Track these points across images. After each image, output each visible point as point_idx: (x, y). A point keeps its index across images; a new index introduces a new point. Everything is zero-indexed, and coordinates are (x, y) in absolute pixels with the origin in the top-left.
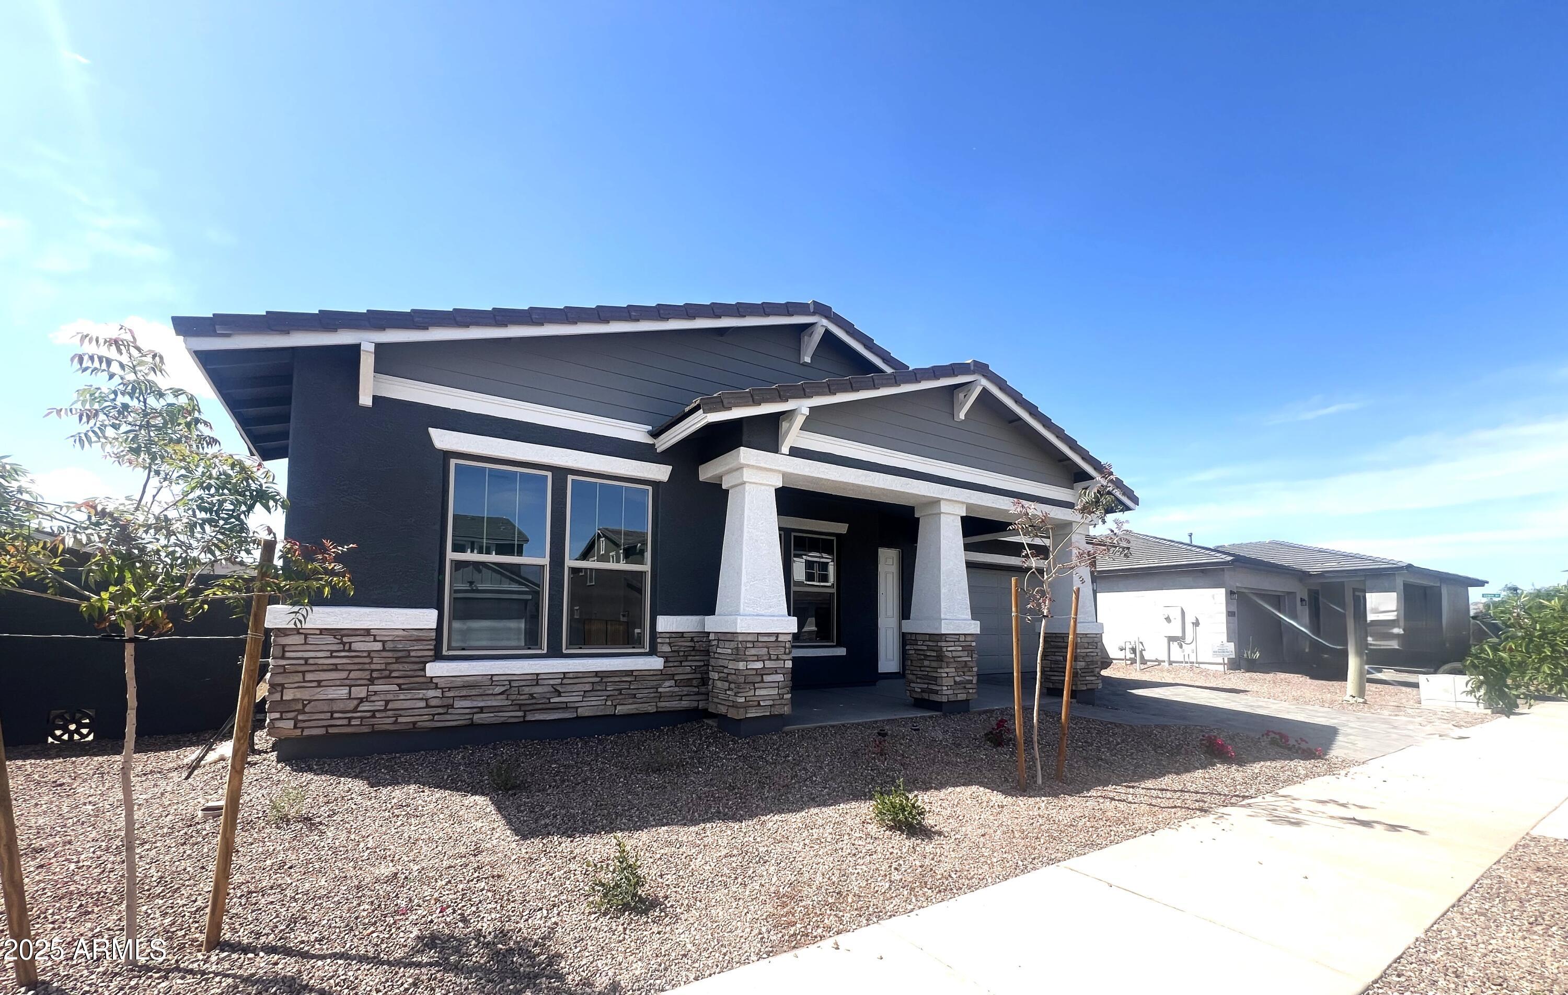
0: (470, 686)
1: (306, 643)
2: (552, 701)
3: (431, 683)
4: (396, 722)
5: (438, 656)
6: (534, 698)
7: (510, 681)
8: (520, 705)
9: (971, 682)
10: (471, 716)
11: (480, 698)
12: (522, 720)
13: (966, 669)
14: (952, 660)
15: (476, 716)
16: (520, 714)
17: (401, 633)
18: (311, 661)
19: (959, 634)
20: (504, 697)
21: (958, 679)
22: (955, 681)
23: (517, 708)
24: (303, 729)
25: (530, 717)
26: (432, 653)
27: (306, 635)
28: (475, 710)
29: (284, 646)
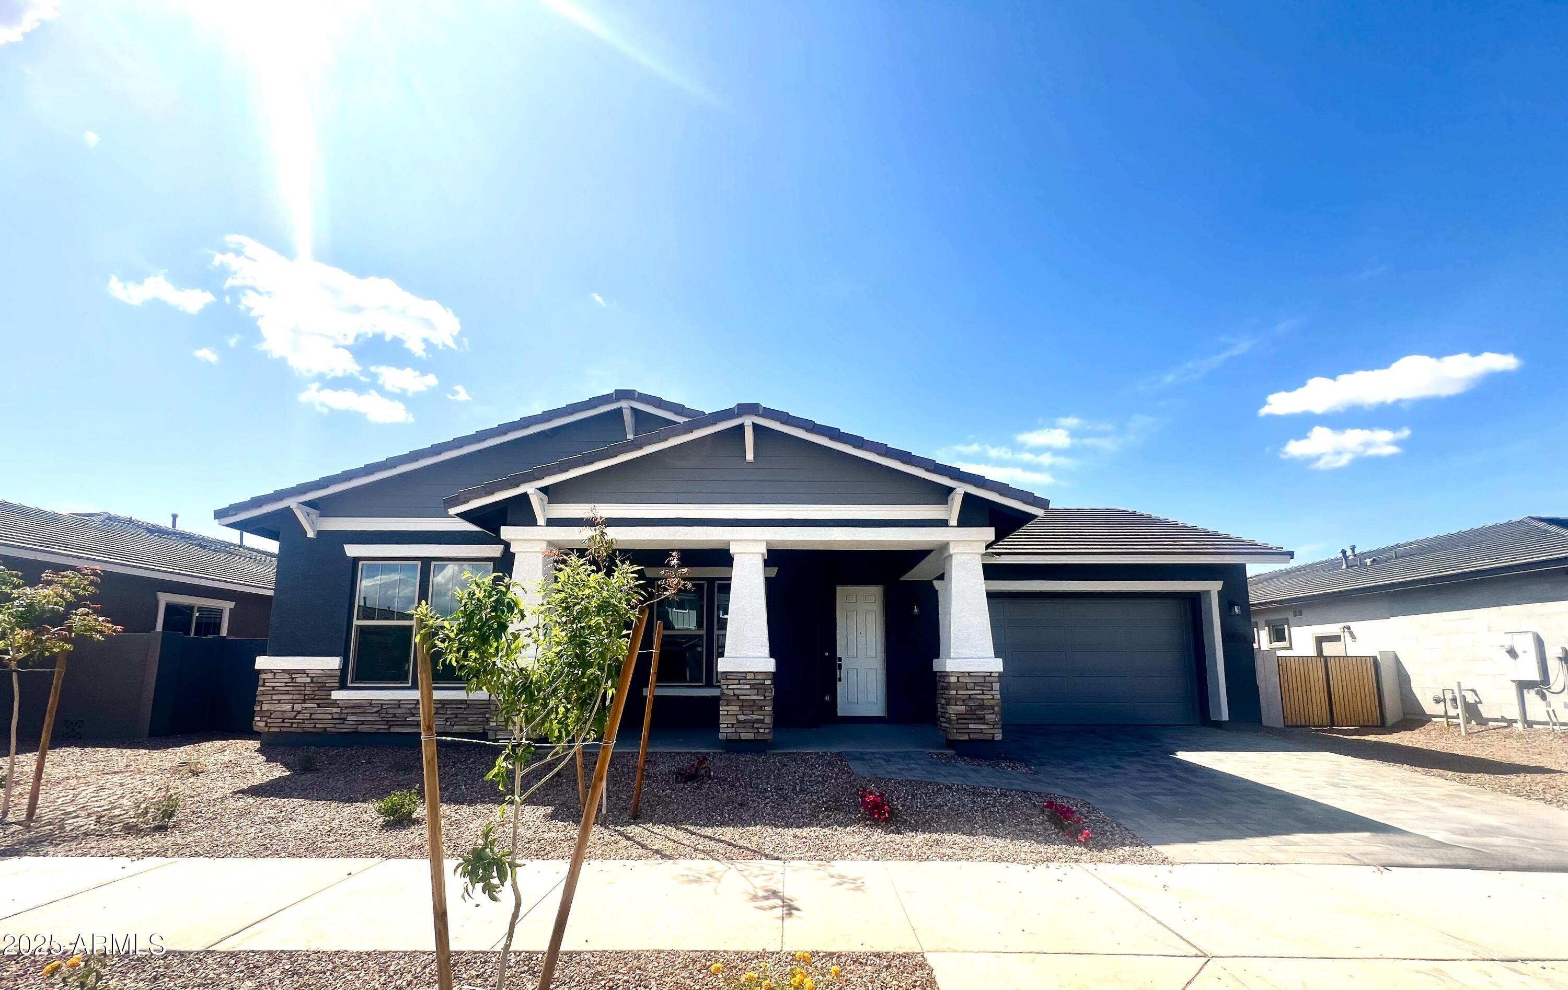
0: (358, 707)
1: (274, 678)
2: (407, 719)
3: (335, 703)
4: (315, 727)
5: (343, 686)
6: (396, 717)
7: (382, 704)
8: (388, 721)
9: (762, 721)
10: (355, 726)
11: (362, 715)
12: (387, 731)
13: (755, 708)
14: (735, 698)
15: (360, 726)
16: (386, 727)
17: (320, 672)
18: (276, 688)
19: (746, 673)
20: (376, 715)
21: (741, 717)
22: (737, 720)
23: (385, 723)
24: (270, 727)
25: (393, 730)
26: (337, 685)
27: (275, 673)
28: (358, 723)
29: (264, 679)
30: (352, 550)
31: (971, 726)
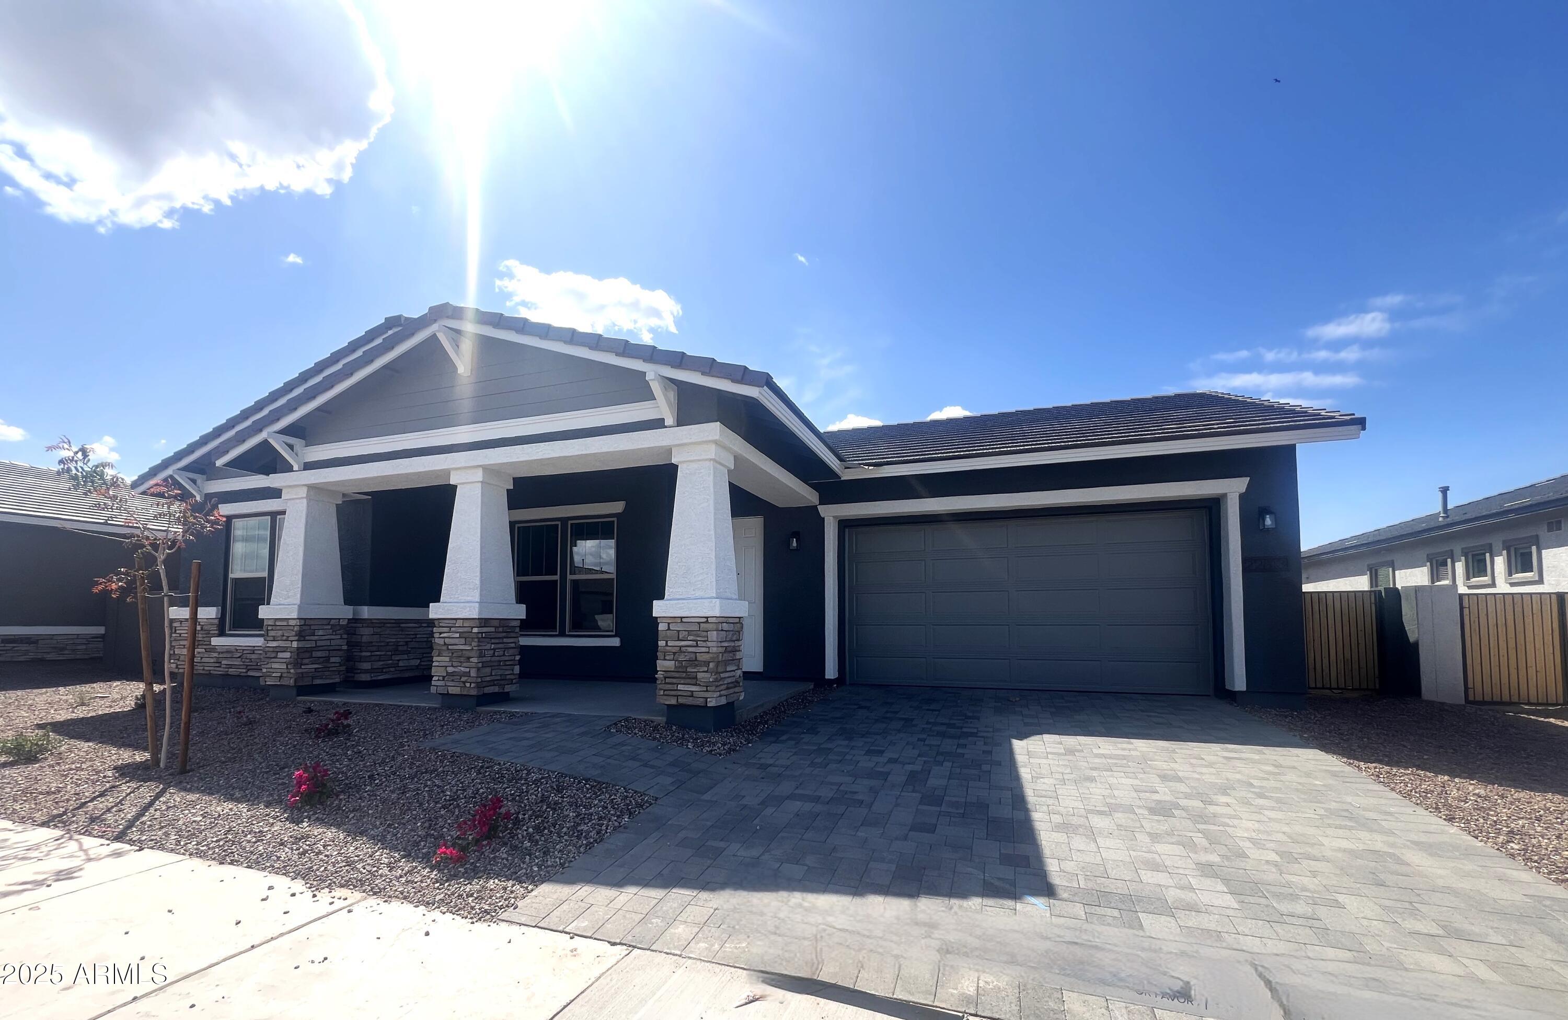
0: (229, 652)
3: (213, 649)
4: (203, 670)
5: (222, 634)
6: (252, 662)
7: (243, 650)
8: (247, 666)
9: (467, 674)
10: (227, 670)
11: (230, 659)
12: (245, 674)
13: (462, 659)
14: (445, 648)
15: (230, 670)
16: (244, 671)
17: (206, 620)
18: (182, 635)
19: (456, 619)
20: (239, 659)
21: (450, 669)
22: (447, 672)
23: (245, 667)
24: (179, 668)
25: (251, 673)
26: (217, 632)
27: (181, 622)
28: (228, 666)
29: (175, 627)
30: (226, 509)
31: (680, 687)
